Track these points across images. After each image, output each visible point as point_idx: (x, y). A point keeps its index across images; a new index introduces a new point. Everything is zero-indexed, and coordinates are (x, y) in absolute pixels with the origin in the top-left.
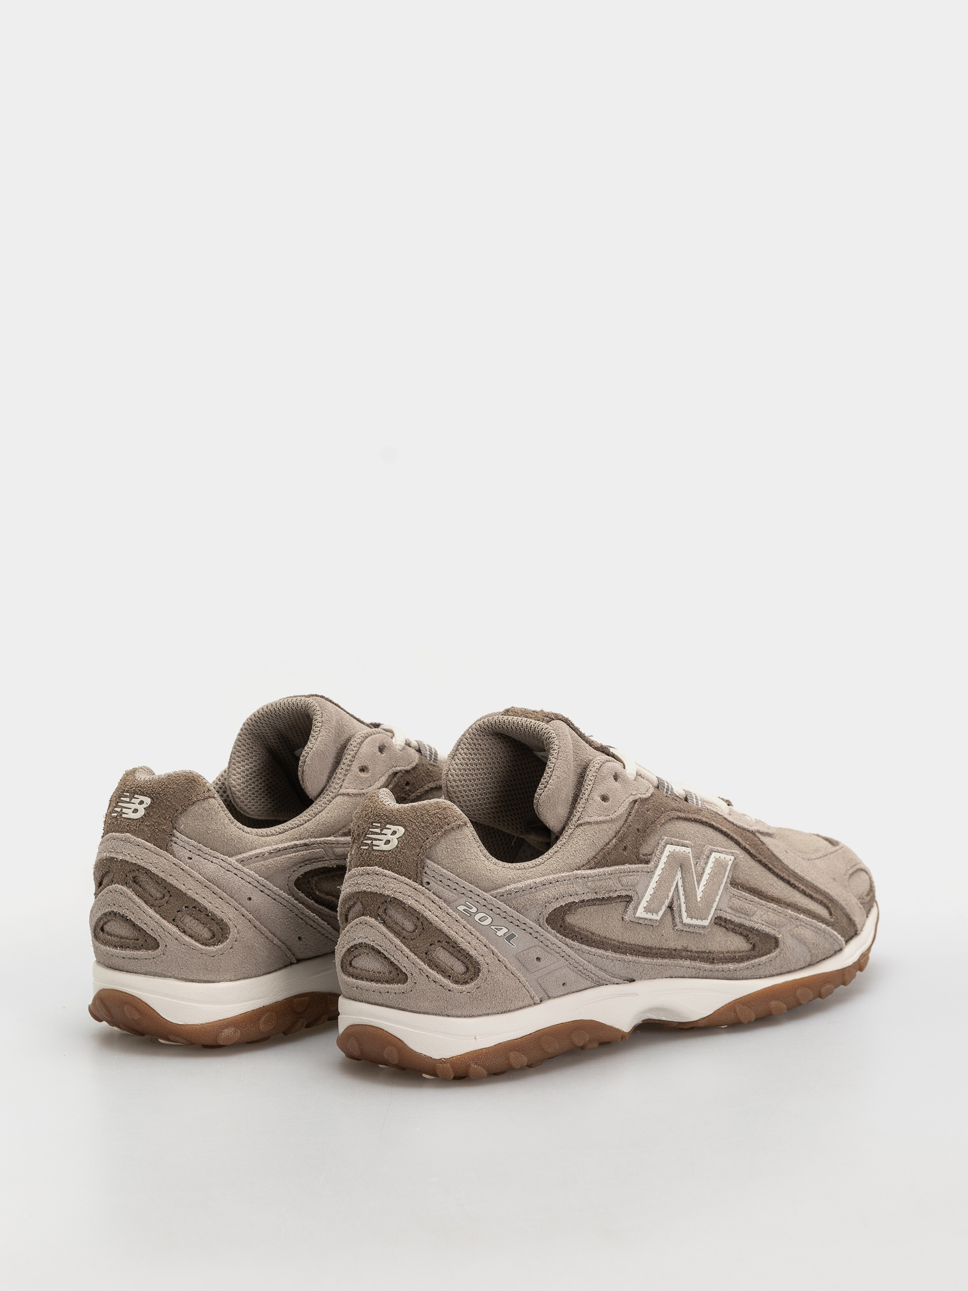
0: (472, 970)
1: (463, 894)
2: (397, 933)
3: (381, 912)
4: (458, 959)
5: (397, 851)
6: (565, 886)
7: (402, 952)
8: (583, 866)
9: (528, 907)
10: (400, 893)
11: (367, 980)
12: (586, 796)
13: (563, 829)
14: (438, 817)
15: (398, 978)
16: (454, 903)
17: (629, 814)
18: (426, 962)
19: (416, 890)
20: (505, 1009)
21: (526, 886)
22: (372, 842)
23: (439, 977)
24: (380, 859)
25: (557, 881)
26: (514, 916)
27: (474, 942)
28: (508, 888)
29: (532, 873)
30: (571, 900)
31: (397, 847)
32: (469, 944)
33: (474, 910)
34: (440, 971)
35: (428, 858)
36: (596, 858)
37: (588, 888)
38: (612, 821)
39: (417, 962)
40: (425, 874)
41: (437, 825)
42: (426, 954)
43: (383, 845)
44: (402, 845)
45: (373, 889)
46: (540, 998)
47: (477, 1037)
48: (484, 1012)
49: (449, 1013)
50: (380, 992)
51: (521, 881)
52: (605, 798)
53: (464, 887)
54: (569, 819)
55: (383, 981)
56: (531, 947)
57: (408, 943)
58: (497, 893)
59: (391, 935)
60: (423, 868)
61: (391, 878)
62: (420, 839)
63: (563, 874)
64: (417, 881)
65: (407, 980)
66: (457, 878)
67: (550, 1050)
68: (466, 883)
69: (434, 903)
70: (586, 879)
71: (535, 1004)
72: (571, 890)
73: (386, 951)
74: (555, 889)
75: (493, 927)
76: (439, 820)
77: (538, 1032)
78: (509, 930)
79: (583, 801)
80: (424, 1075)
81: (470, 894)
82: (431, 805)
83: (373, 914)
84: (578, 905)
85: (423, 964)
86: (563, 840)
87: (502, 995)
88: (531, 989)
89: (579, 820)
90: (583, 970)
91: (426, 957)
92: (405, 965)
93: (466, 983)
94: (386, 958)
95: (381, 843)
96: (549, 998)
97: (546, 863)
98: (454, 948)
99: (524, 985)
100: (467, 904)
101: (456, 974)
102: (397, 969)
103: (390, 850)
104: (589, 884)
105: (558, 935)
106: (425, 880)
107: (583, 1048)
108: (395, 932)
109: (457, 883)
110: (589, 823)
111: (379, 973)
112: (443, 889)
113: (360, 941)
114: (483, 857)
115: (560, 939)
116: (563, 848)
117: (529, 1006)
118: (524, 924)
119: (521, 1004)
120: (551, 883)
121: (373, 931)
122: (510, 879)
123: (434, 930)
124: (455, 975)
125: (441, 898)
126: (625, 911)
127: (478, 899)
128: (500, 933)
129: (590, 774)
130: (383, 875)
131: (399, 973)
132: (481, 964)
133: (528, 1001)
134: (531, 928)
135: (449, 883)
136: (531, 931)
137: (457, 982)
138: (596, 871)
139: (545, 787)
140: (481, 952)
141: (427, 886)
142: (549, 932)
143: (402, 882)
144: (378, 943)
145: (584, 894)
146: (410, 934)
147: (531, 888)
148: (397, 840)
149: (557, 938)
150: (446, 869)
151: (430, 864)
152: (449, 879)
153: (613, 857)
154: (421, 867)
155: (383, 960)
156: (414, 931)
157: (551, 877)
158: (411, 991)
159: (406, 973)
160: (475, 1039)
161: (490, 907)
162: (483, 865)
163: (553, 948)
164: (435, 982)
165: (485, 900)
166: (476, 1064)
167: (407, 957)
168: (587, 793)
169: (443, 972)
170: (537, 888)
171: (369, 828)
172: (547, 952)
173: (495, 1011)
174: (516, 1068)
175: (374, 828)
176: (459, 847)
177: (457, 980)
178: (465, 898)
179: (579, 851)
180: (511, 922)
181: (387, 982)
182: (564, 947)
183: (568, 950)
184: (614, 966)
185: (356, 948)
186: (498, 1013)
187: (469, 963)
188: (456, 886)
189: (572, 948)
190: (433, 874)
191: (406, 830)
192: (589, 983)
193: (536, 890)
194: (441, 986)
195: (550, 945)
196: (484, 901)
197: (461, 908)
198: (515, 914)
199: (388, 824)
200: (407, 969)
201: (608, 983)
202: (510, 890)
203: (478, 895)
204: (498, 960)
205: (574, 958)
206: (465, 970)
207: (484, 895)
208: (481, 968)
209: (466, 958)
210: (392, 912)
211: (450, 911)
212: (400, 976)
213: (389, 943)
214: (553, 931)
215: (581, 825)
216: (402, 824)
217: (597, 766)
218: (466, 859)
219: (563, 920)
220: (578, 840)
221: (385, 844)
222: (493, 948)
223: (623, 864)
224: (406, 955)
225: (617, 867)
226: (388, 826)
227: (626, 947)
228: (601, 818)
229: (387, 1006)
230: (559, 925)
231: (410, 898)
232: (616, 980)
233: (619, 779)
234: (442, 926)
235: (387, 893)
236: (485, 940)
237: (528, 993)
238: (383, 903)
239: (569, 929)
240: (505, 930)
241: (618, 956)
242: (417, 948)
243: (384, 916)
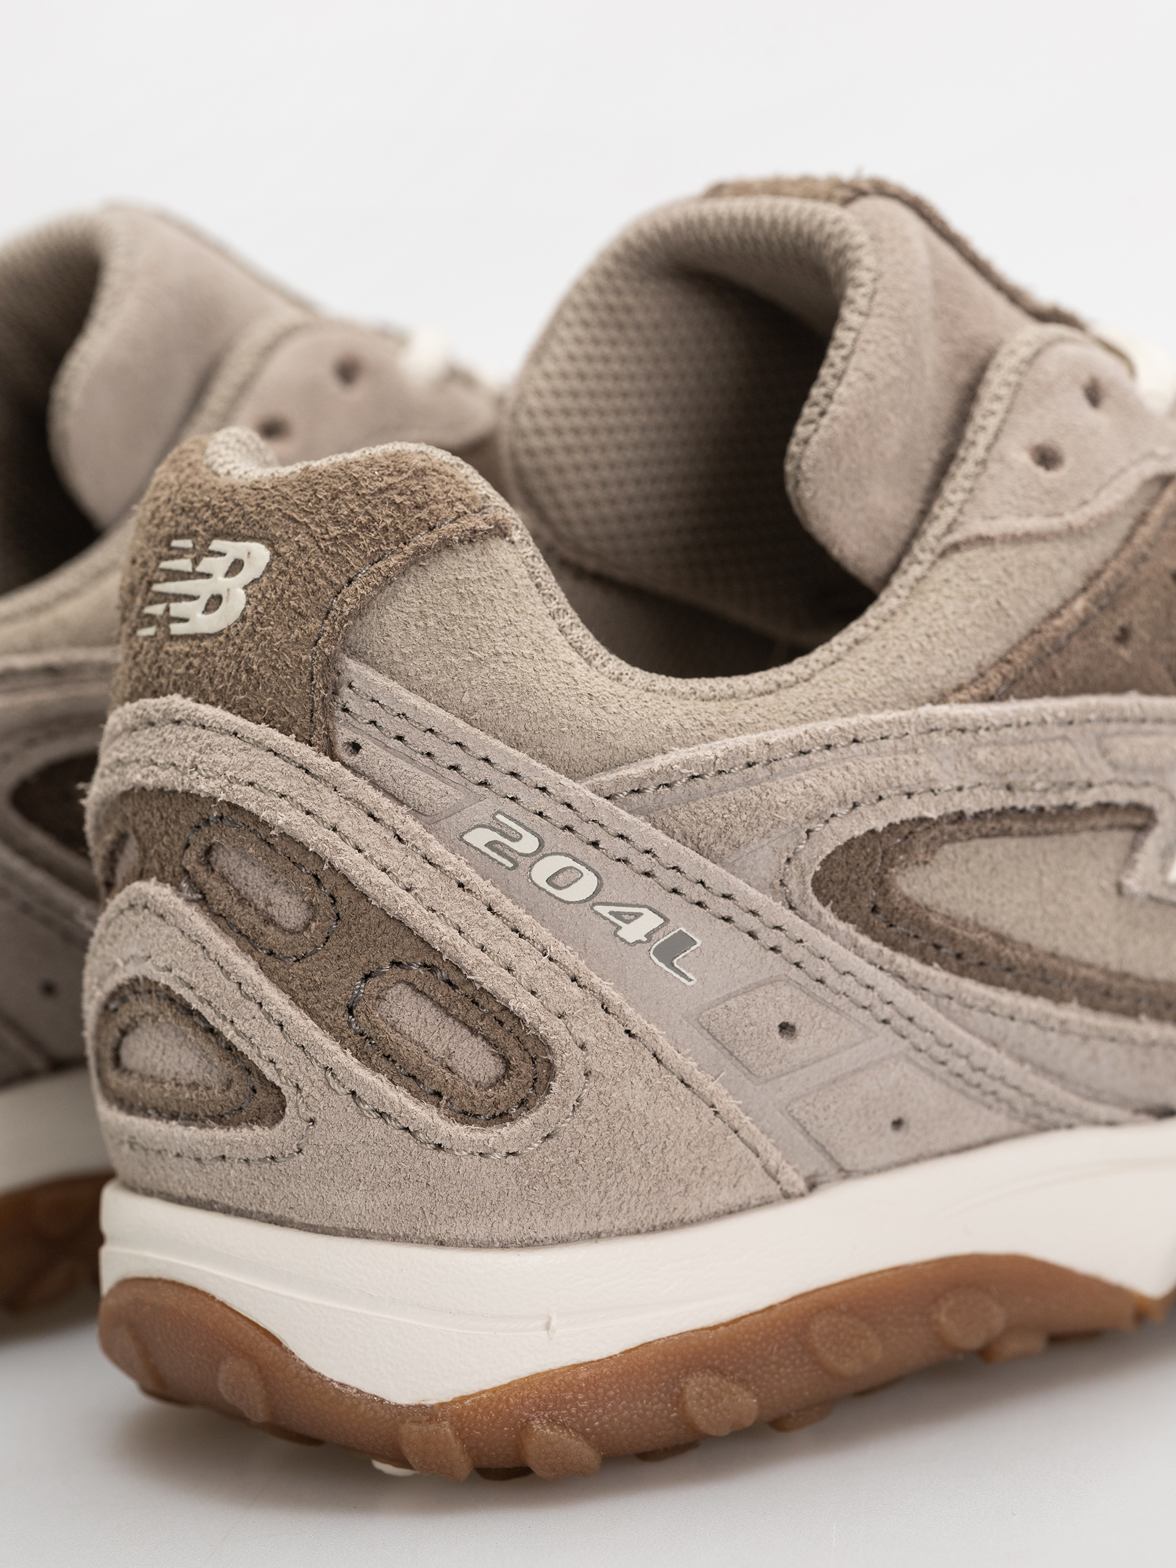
0: (525, 1069)
1: (484, 784)
2: (248, 938)
3: (191, 860)
4: (471, 1029)
5: (242, 634)
6: (887, 759)
7: (260, 1005)
8: (959, 688)
9: (739, 834)
10: (251, 784)
11: (159, 1115)
12: (978, 452)
13: (895, 567)
14: (393, 503)
15: (255, 1105)
16: (453, 819)
17: (1142, 519)
18: (348, 1042)
19: (307, 772)
20: (663, 1217)
21: (730, 755)
22: (168, 609)
23: (397, 1097)
24: (188, 668)
25: (855, 741)
26: (683, 866)
27: (529, 964)
28: (658, 762)
29: (760, 711)
30: (909, 810)
31: (243, 618)
32: (509, 970)
33: (528, 844)
34: (399, 1075)
35: (355, 655)
36: (1009, 662)
37: (979, 768)
38: (1073, 534)
39: (314, 1043)
40: (342, 714)
41: (385, 529)
42: (350, 1011)
43: (199, 615)
44: (260, 609)
45: (163, 775)
46: (806, 1173)
47: (554, 1323)
48: (579, 1227)
49: (440, 1231)
50: (198, 1160)
51: (711, 739)
52: (1047, 458)
53: (487, 760)
54: (915, 533)
55: (206, 1116)
56: (759, 985)
57: (282, 972)
58: (617, 782)
59: (223, 945)
60: (335, 693)
61: (222, 731)
62: (321, 582)
63: (877, 717)
64: (314, 739)
65: (284, 1108)
66: (461, 724)
67: (850, 1367)
68: (496, 742)
69: (375, 819)
70: (968, 737)
71: (787, 1196)
72: (910, 775)
73: (210, 1003)
74: (847, 768)
75: (604, 910)
76: (396, 514)
77: (799, 1301)
78: (666, 920)
79: (968, 468)
80: (379, 1465)
81: (511, 786)
82: (372, 462)
83: (169, 869)
84: (942, 833)
85: (335, 1047)
86: (887, 601)
87: (646, 1164)
88: (763, 1143)
89: (950, 529)
90: (968, 1074)
91: (350, 1023)
92: (273, 1054)
93: (502, 1117)
94: (211, 1030)
95: (193, 610)
96: (846, 1174)
97: (818, 677)
98: (454, 987)
99: (736, 1125)
100: (499, 823)
101: (461, 1084)
102: (250, 1069)
103: (220, 633)
104: (982, 754)
105: (864, 940)
106: (344, 735)
107: (985, 1354)
108: (240, 932)
109: (459, 744)
110: (984, 540)
111: (194, 1085)
112: (408, 767)
113: (132, 971)
114: (568, 650)
115: (873, 956)
116: (888, 626)
117: (766, 1203)
118: (724, 896)
119: (726, 1197)
120: (828, 747)
121: (166, 931)
122: (669, 729)
123: (375, 921)
124: (459, 1089)
125: (402, 803)
126: (1128, 861)
127: (541, 802)
128: (633, 932)
129: (996, 381)
130: (195, 725)
131: (258, 1086)
132: (556, 1048)
133: (754, 1185)
134: (754, 913)
135: (430, 743)
136: (753, 923)
137: (466, 1116)
138: (1010, 708)
139: (822, 414)
140: (557, 1003)
141: (351, 759)
142: (827, 930)
143: (258, 744)
144: (183, 974)
145: (960, 789)
146: (289, 938)
147: (749, 765)
148: (242, 592)
149: (859, 951)
150: (421, 692)
151: (359, 676)
152: (431, 731)
153: (1076, 663)
154: (326, 688)
155: (201, 1039)
156: (307, 927)
157: (828, 726)
158: (300, 1151)
159: (278, 1083)
160: (548, 1327)
161: (590, 832)
162: (563, 678)
163: (845, 988)
164: (382, 1115)
165: (569, 806)
166: (552, 1421)
167: (281, 1025)
168: (983, 439)
169: (414, 1077)
170: (777, 766)
171: (161, 558)
172: (822, 1002)
173: (622, 1223)
174: (713, 1433)
175: (172, 558)
176: (470, 613)
177: (468, 1108)
178: (490, 802)
179: (943, 636)
180: (675, 891)
181: (221, 1120)
182: (888, 986)
183: (905, 997)
184: (1094, 1058)
185: (124, 1000)
186: (638, 1232)
187: (511, 1043)
188: (456, 756)
189: (921, 989)
190: (372, 711)
191: (276, 554)
192: (1000, 1122)
193: (772, 770)
194: (407, 1129)
195: (832, 978)
196: (565, 809)
197: (479, 838)
198: (688, 858)
199: (217, 535)
200: (279, 1071)
201: (1074, 1120)
202: (668, 770)
203: (544, 789)
204: (628, 1032)
205: (930, 1026)
206: (500, 1070)
207: (564, 788)
208: (558, 1063)
209: (501, 1023)
210: (227, 860)
211: (436, 848)
212: (261, 1095)
213: (219, 973)
214: (842, 926)
215: (956, 547)
216: (261, 533)
217: (1025, 352)
218: (497, 654)
219: (882, 884)
220: (942, 600)
221: (207, 610)
222: (607, 989)
223: (1119, 688)
224: (276, 1016)
225: (1091, 700)
226: (216, 545)
227: (1134, 991)
228: (1034, 524)
229: (227, 1210)
230: (866, 905)
231: (284, 803)
232: (1103, 1111)
233: (1107, 403)
234: (401, 904)
235: (204, 787)
236: (574, 957)
237: (752, 1156)
238: (199, 827)
239: (906, 921)
240: (649, 921)
241: (1106, 1022)
242: (317, 988)
243: (202, 875)
